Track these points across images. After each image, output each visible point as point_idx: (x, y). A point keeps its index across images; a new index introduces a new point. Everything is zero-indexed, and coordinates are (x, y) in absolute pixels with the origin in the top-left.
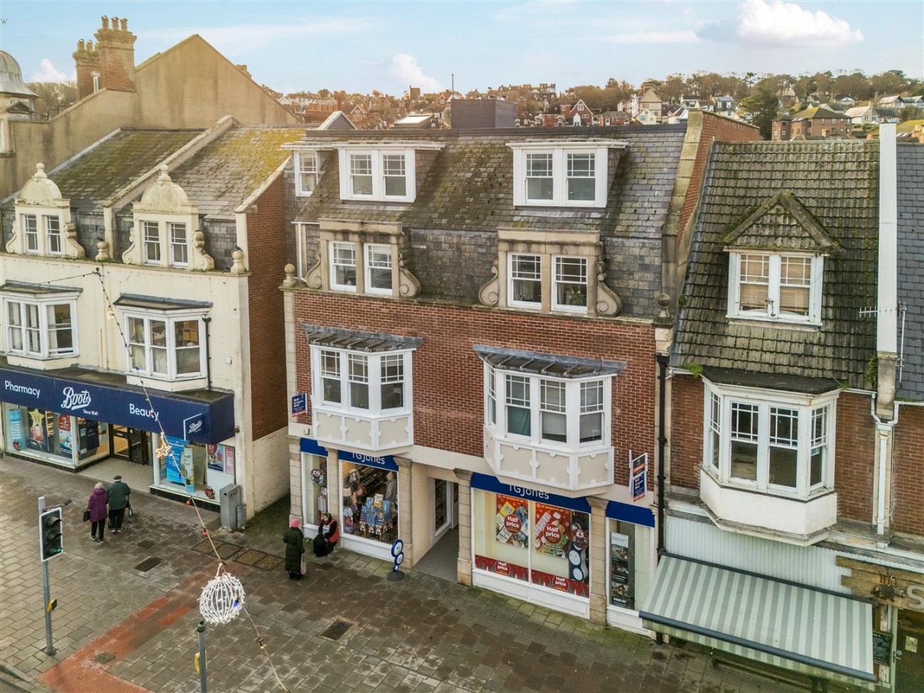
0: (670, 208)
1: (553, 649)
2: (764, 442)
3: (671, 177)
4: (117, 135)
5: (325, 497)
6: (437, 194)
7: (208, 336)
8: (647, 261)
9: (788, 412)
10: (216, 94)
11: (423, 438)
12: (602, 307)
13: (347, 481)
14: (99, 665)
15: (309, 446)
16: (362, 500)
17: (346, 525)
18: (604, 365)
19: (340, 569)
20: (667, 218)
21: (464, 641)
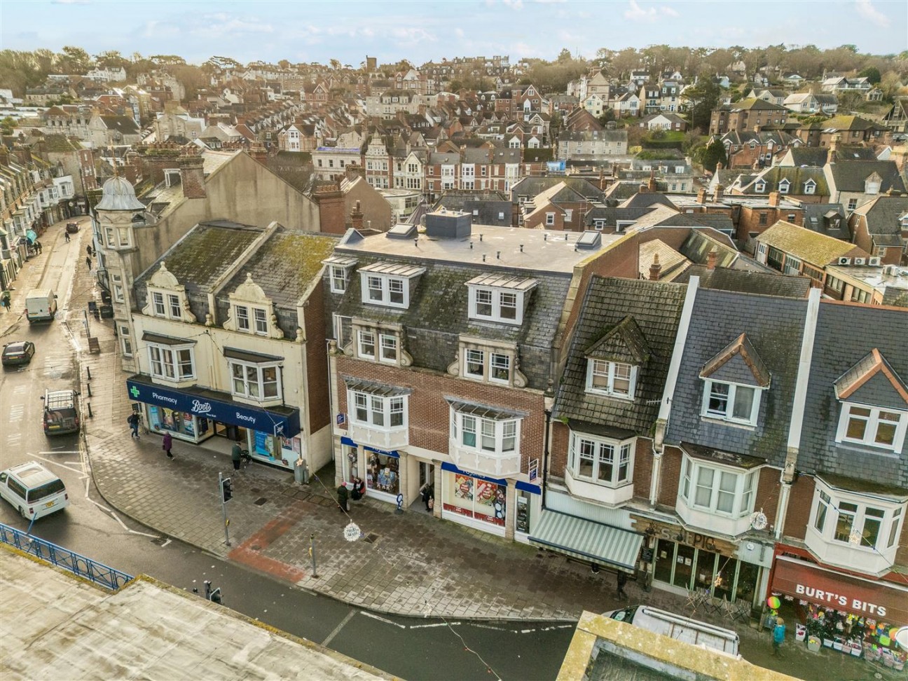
0: (557, 328)
1: (485, 551)
2: (596, 459)
3: (560, 309)
4: (197, 229)
5: (356, 469)
6: (422, 304)
7: (282, 376)
8: (543, 359)
9: (609, 446)
10: (256, 190)
11: (414, 441)
12: (517, 383)
13: (369, 459)
14: (254, 551)
15: (346, 441)
16: (377, 471)
17: (369, 484)
18: (517, 413)
19: (367, 507)
20: (555, 335)
21: (438, 546)
